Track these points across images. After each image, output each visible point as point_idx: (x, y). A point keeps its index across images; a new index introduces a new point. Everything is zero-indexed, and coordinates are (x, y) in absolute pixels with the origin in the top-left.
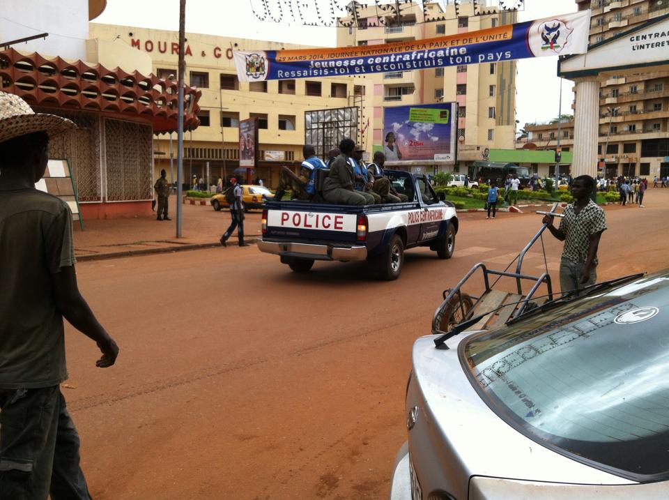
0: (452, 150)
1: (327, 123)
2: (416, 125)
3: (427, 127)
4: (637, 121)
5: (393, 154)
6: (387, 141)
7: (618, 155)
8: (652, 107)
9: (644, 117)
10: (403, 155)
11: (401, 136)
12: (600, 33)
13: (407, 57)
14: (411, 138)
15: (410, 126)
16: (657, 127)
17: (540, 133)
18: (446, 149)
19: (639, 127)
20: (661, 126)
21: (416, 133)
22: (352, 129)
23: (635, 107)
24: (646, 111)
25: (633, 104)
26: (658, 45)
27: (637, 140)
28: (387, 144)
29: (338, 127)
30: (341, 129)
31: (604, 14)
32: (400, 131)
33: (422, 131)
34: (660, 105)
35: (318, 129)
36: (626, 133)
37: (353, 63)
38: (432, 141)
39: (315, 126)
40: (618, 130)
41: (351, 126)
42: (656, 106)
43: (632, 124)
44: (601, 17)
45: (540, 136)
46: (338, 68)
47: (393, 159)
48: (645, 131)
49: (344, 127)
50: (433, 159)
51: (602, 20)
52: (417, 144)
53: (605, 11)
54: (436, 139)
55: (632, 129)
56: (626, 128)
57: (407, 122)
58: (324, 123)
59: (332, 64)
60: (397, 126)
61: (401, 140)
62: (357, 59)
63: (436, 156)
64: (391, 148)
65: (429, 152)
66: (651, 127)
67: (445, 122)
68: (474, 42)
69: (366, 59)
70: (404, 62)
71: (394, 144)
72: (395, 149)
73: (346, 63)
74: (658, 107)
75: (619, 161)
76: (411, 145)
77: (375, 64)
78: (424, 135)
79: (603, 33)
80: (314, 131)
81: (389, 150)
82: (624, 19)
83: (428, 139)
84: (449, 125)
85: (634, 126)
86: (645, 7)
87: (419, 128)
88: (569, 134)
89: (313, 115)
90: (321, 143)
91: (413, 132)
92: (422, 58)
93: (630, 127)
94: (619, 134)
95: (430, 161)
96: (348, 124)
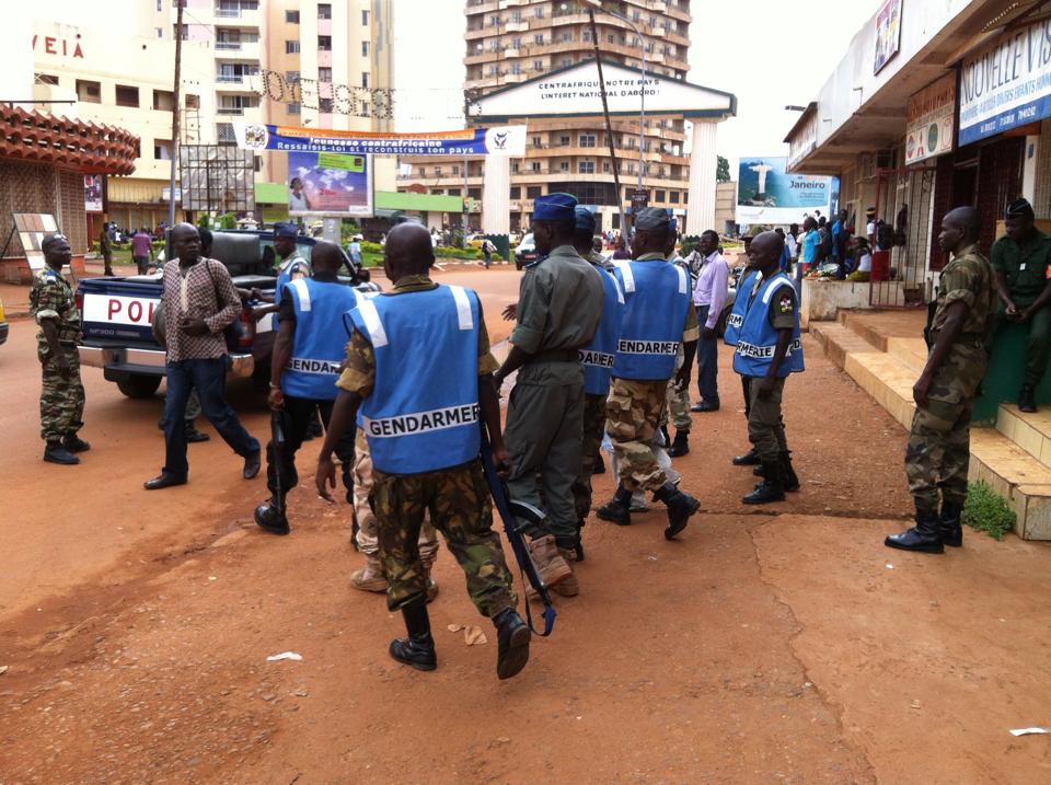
0: (370, 202)
1: (212, 161)
2: (327, 171)
3: (340, 174)
4: (543, 158)
5: (301, 203)
6: (292, 187)
7: (521, 201)
8: (558, 141)
9: (551, 153)
10: (313, 205)
11: (310, 184)
12: (494, 37)
13: (394, 144)
14: (321, 186)
15: (320, 172)
16: (565, 166)
17: (422, 167)
18: (362, 200)
19: (544, 166)
20: (570, 166)
21: (327, 181)
22: (247, 170)
23: (539, 140)
24: (552, 145)
25: (537, 136)
26: (565, 95)
27: (542, 183)
28: (292, 191)
29: (227, 168)
30: (232, 171)
31: (499, 11)
32: (308, 177)
33: (333, 179)
34: (568, 139)
35: (199, 168)
36: (529, 173)
37: (349, 143)
38: (346, 191)
39: (194, 164)
40: (520, 169)
41: (245, 168)
42: (563, 139)
43: (536, 162)
44: (496, 14)
45: (422, 171)
46: (336, 147)
47: (300, 209)
48: (552, 171)
49: (236, 168)
50: (348, 210)
51: (498, 18)
52: (328, 193)
53: (501, 8)
54: (350, 189)
55: (536, 168)
56: (529, 167)
57: (316, 167)
58: (208, 162)
59: (330, 142)
60: (303, 171)
61: (310, 187)
62: (353, 141)
63: (351, 208)
64: (298, 196)
65: (344, 203)
66: (558, 167)
67: (360, 170)
68: (447, 138)
69: (360, 142)
70: (393, 148)
71: (301, 192)
72: (302, 198)
73: (343, 143)
74: (565, 141)
75: (522, 208)
76: (321, 194)
77: (368, 147)
78: (336, 183)
79: (499, 36)
80: (193, 171)
81: (295, 198)
82: (524, 21)
83: (341, 188)
84: (364, 174)
85: (539, 165)
86: (548, 9)
87: (330, 176)
88: (460, 171)
89: (191, 151)
90: (203, 186)
91: (323, 179)
92: (407, 146)
93: (534, 165)
94: (521, 173)
95: (345, 214)
96: (241, 164)
